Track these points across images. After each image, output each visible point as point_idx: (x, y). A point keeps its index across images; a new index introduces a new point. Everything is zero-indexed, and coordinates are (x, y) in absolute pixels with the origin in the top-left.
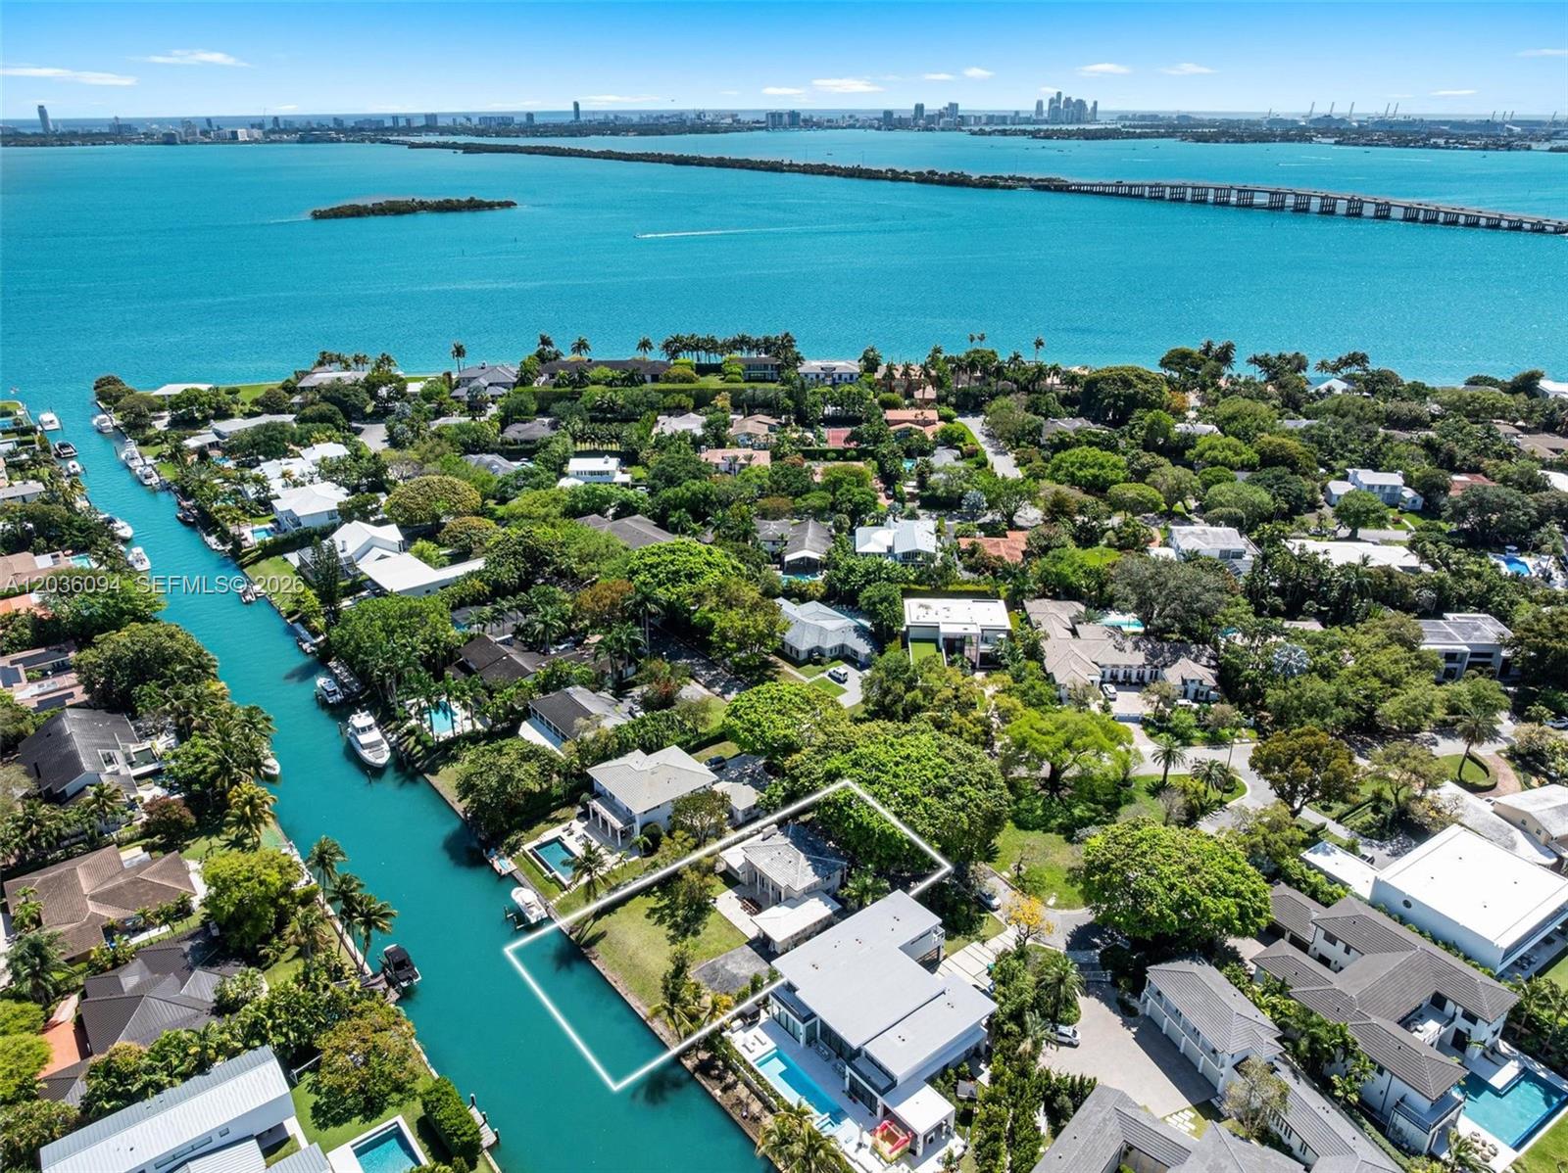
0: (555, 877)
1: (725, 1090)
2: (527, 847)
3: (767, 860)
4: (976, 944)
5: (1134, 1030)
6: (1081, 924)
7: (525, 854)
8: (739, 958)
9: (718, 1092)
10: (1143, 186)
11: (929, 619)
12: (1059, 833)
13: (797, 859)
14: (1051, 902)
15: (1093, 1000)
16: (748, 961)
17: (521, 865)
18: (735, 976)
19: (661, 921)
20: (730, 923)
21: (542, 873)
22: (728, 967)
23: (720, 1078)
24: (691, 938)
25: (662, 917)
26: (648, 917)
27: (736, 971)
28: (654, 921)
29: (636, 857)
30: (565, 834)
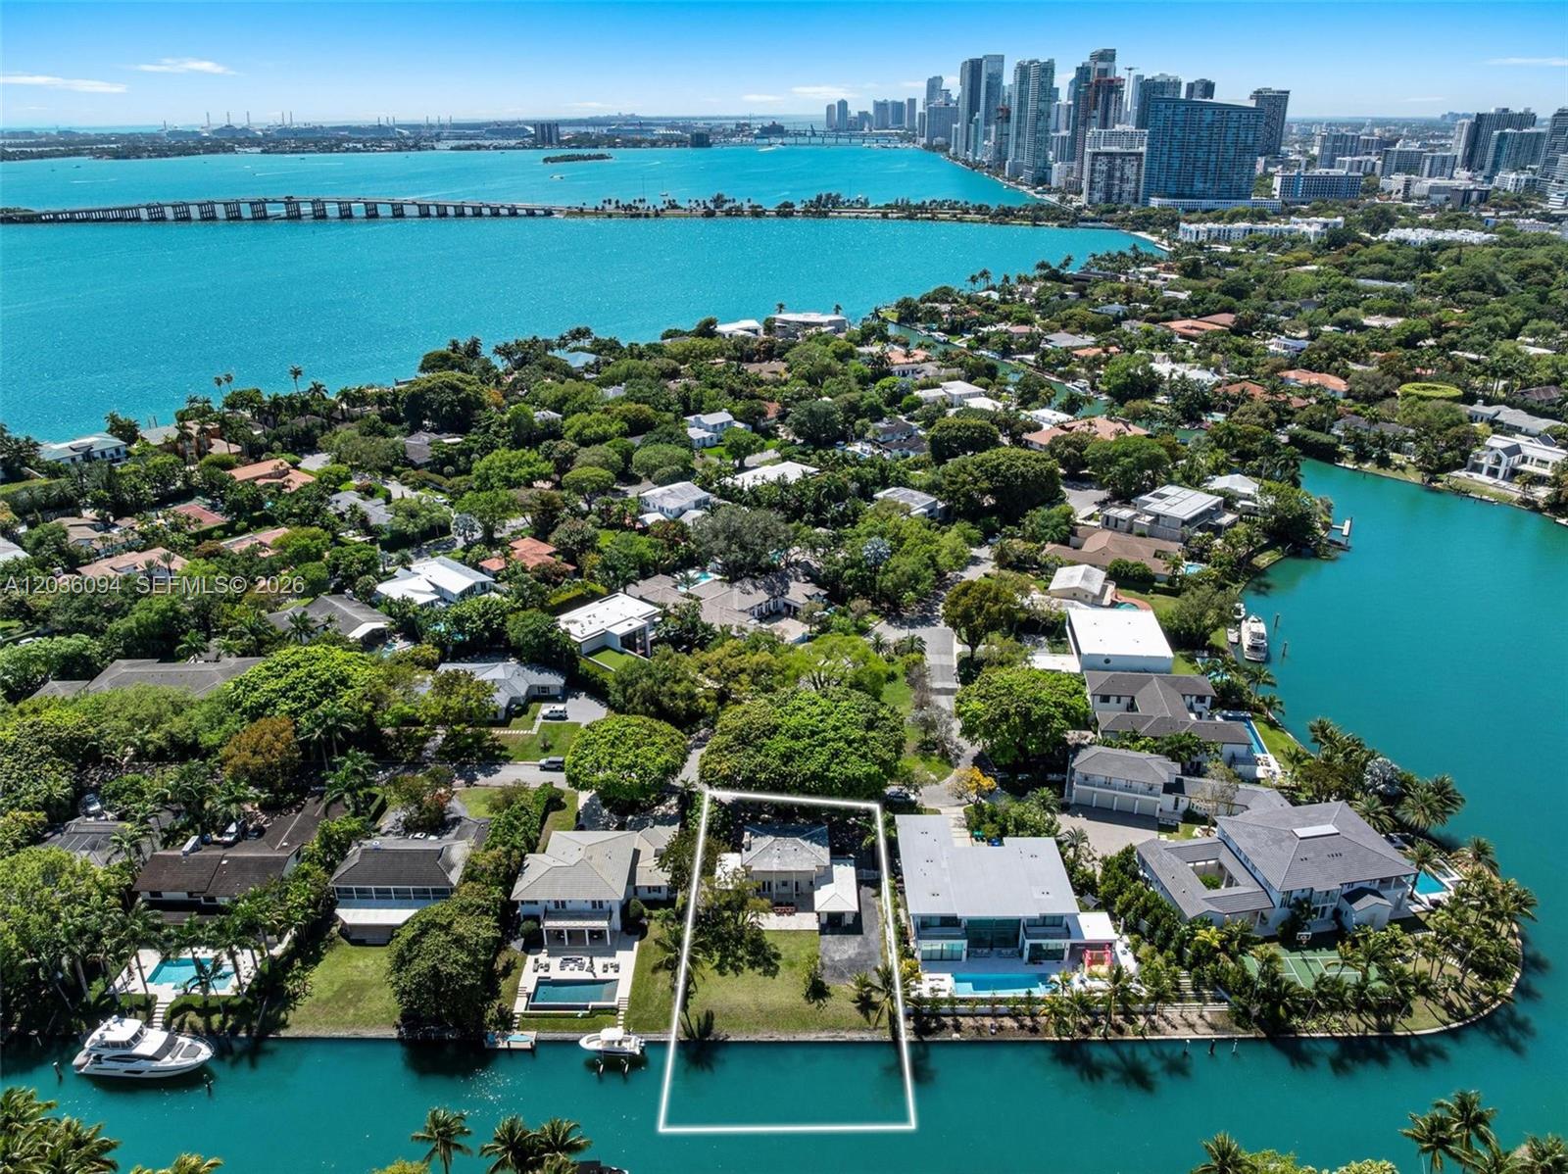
0: (594, 1009)
1: (957, 1028)
2: (520, 1006)
3: (776, 860)
5: (1081, 815)
7: (524, 1015)
8: (831, 948)
9: (956, 1036)
10: (137, 208)
11: (591, 630)
13: (796, 844)
16: (839, 944)
17: (537, 1028)
18: (850, 959)
19: (736, 969)
20: (788, 931)
21: (575, 1016)
22: (837, 958)
23: (943, 1026)
24: (779, 963)
25: (732, 966)
26: (723, 974)
27: (846, 956)
28: (731, 973)
29: (636, 944)
30: (541, 973)
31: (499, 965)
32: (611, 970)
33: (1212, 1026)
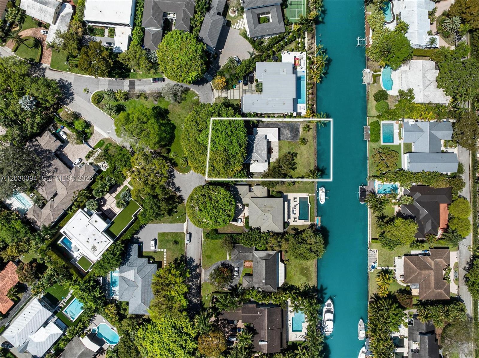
1: (313, 105)
2: (308, 223)
4: (229, 98)
5: (221, 51)
6: (197, 86)
7: (310, 221)
8: (286, 137)
9: (315, 106)
12: (168, 117)
13: (256, 145)
14: (196, 97)
15: (220, 64)
16: (284, 134)
18: (291, 132)
19: (295, 164)
20: (279, 150)
22: (290, 136)
23: (312, 109)
24: (292, 152)
25: (293, 165)
26: (296, 168)
27: (289, 133)
28: (296, 166)
29: (284, 194)
30: (297, 219)
31: (294, 232)
32: (295, 200)
33: (312, 38)
